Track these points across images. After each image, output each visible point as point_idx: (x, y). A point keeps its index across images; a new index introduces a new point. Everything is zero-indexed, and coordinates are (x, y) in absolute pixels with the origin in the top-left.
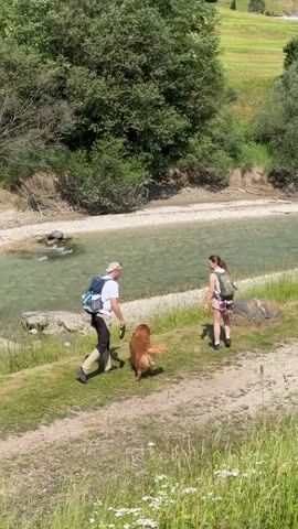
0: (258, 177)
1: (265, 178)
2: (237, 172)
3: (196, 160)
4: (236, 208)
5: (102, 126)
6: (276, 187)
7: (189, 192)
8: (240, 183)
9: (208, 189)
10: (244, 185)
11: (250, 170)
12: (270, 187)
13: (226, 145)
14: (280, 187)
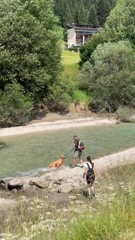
0: (83, 107)
1: (87, 108)
2: (73, 105)
3: (53, 98)
4: (78, 122)
5: (7, 77)
6: (92, 112)
7: (50, 115)
8: (74, 110)
9: (59, 114)
10: (77, 111)
11: (79, 104)
12: (90, 112)
13: (68, 90)
14: (95, 112)
